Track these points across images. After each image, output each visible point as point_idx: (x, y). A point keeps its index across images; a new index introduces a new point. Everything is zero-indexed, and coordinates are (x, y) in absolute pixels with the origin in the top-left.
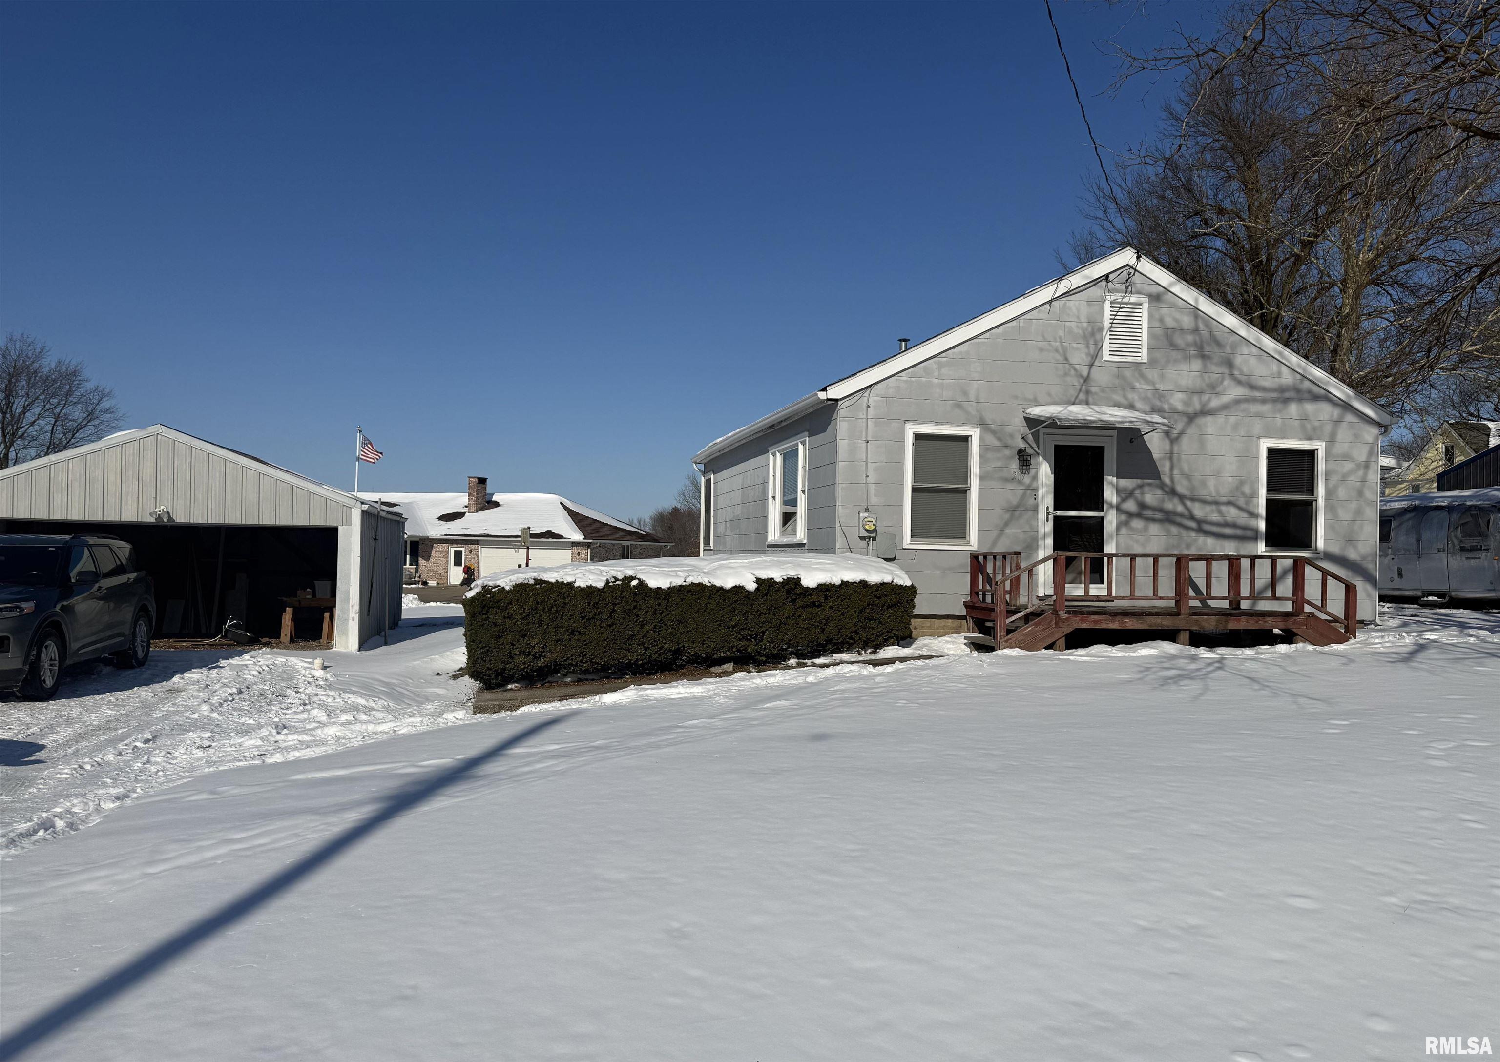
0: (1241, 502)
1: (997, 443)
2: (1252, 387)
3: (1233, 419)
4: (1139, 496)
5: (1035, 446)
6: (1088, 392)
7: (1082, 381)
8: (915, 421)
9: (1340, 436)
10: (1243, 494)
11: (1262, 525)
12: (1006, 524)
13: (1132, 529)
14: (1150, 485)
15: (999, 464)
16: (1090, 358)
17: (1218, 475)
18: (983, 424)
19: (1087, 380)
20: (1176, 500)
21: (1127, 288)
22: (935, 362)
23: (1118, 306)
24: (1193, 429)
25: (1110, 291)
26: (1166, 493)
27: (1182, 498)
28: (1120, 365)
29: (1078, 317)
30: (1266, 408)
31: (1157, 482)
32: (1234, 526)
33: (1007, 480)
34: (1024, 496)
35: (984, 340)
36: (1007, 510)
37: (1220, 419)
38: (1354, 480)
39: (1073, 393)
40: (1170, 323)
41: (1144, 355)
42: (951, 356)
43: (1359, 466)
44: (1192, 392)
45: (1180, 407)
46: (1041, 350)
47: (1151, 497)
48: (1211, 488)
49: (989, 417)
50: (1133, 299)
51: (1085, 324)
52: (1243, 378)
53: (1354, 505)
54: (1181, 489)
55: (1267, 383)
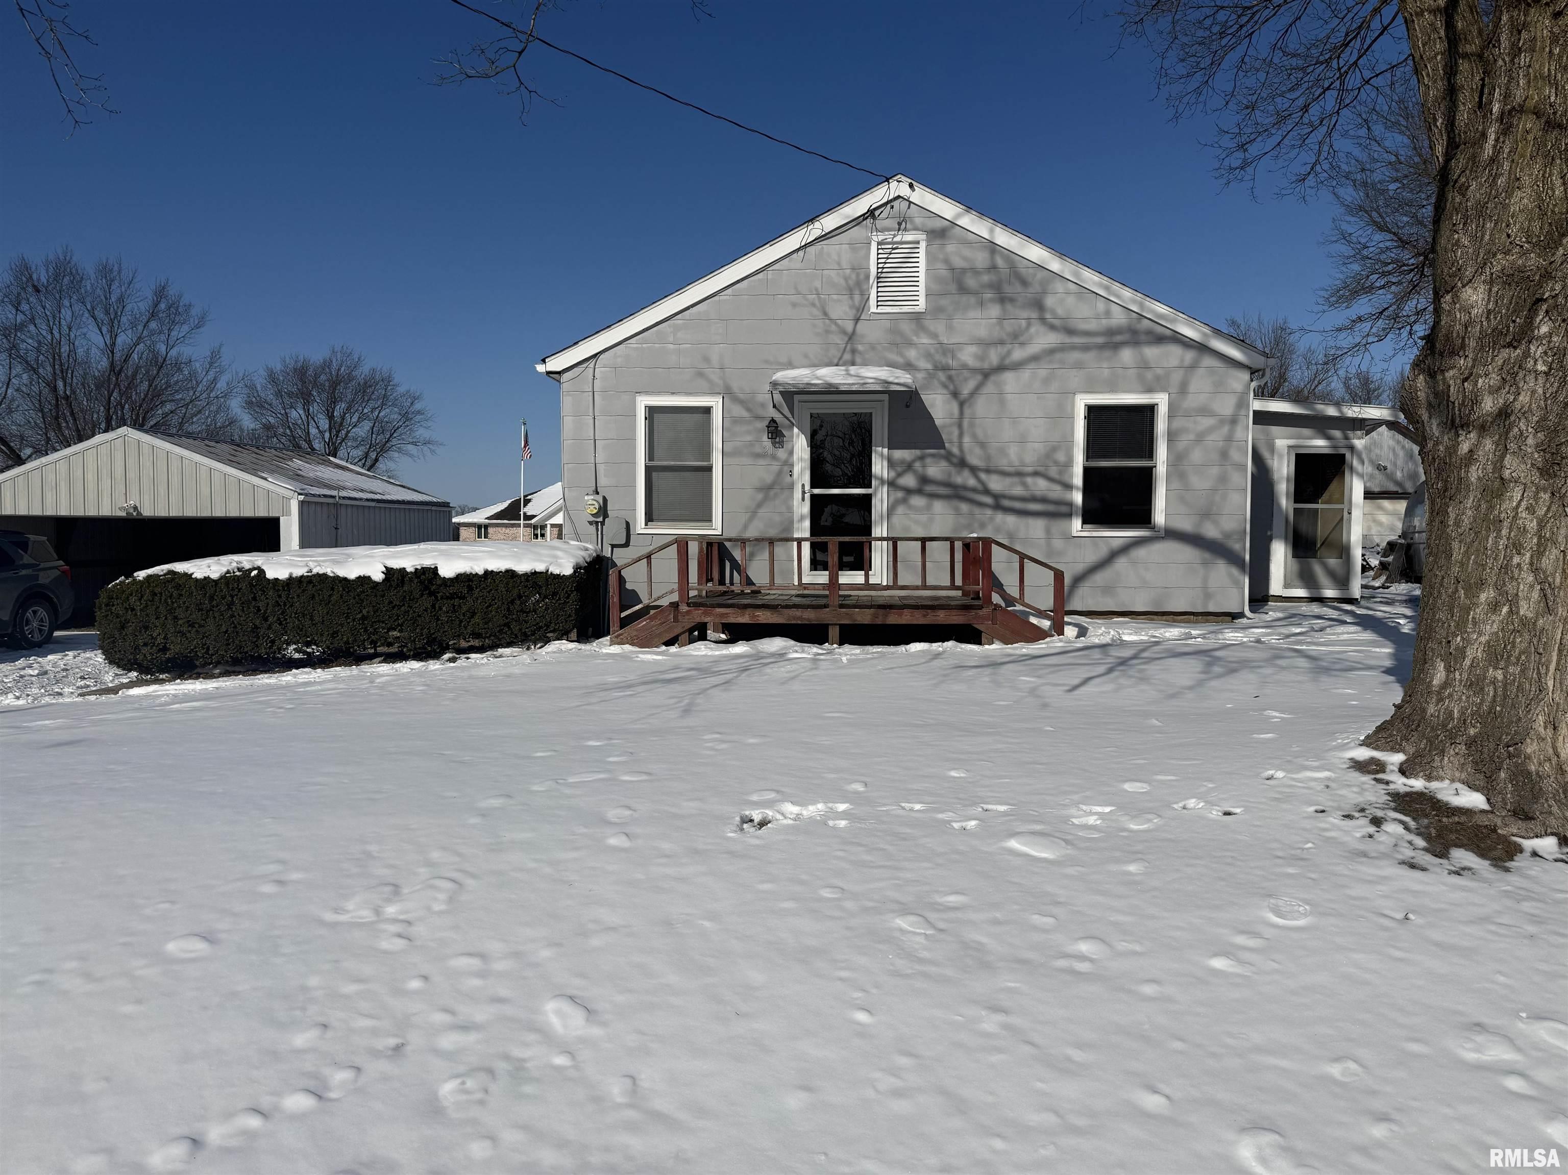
0: (1053, 472)
1: (745, 414)
2: (1070, 332)
3: (1042, 373)
4: (920, 469)
5: (789, 415)
6: (854, 351)
7: (846, 339)
8: (647, 393)
9: (1193, 387)
10: (1056, 463)
11: (1078, 498)
12: (759, 505)
13: (910, 507)
14: (933, 456)
15: (749, 438)
16: (854, 311)
17: (1022, 441)
18: (728, 394)
19: (851, 337)
20: (966, 473)
21: (900, 224)
22: (669, 326)
23: (890, 246)
24: (989, 388)
25: (877, 230)
26: (954, 465)
27: (974, 470)
28: (895, 318)
29: (839, 264)
30: (1088, 357)
31: (942, 451)
32: (1044, 500)
33: (758, 456)
34: (780, 473)
35: (725, 297)
36: (759, 489)
37: (1026, 374)
38: (1216, 439)
39: (834, 353)
40: (958, 262)
41: (921, 304)
42: (688, 318)
43: (1222, 422)
44: (985, 344)
45: (971, 362)
46: (794, 305)
47: (935, 470)
48: (1013, 456)
49: (735, 386)
50: (909, 237)
51: (848, 271)
52: (1056, 322)
53: (1215, 471)
54: (974, 459)
55: (1092, 326)
